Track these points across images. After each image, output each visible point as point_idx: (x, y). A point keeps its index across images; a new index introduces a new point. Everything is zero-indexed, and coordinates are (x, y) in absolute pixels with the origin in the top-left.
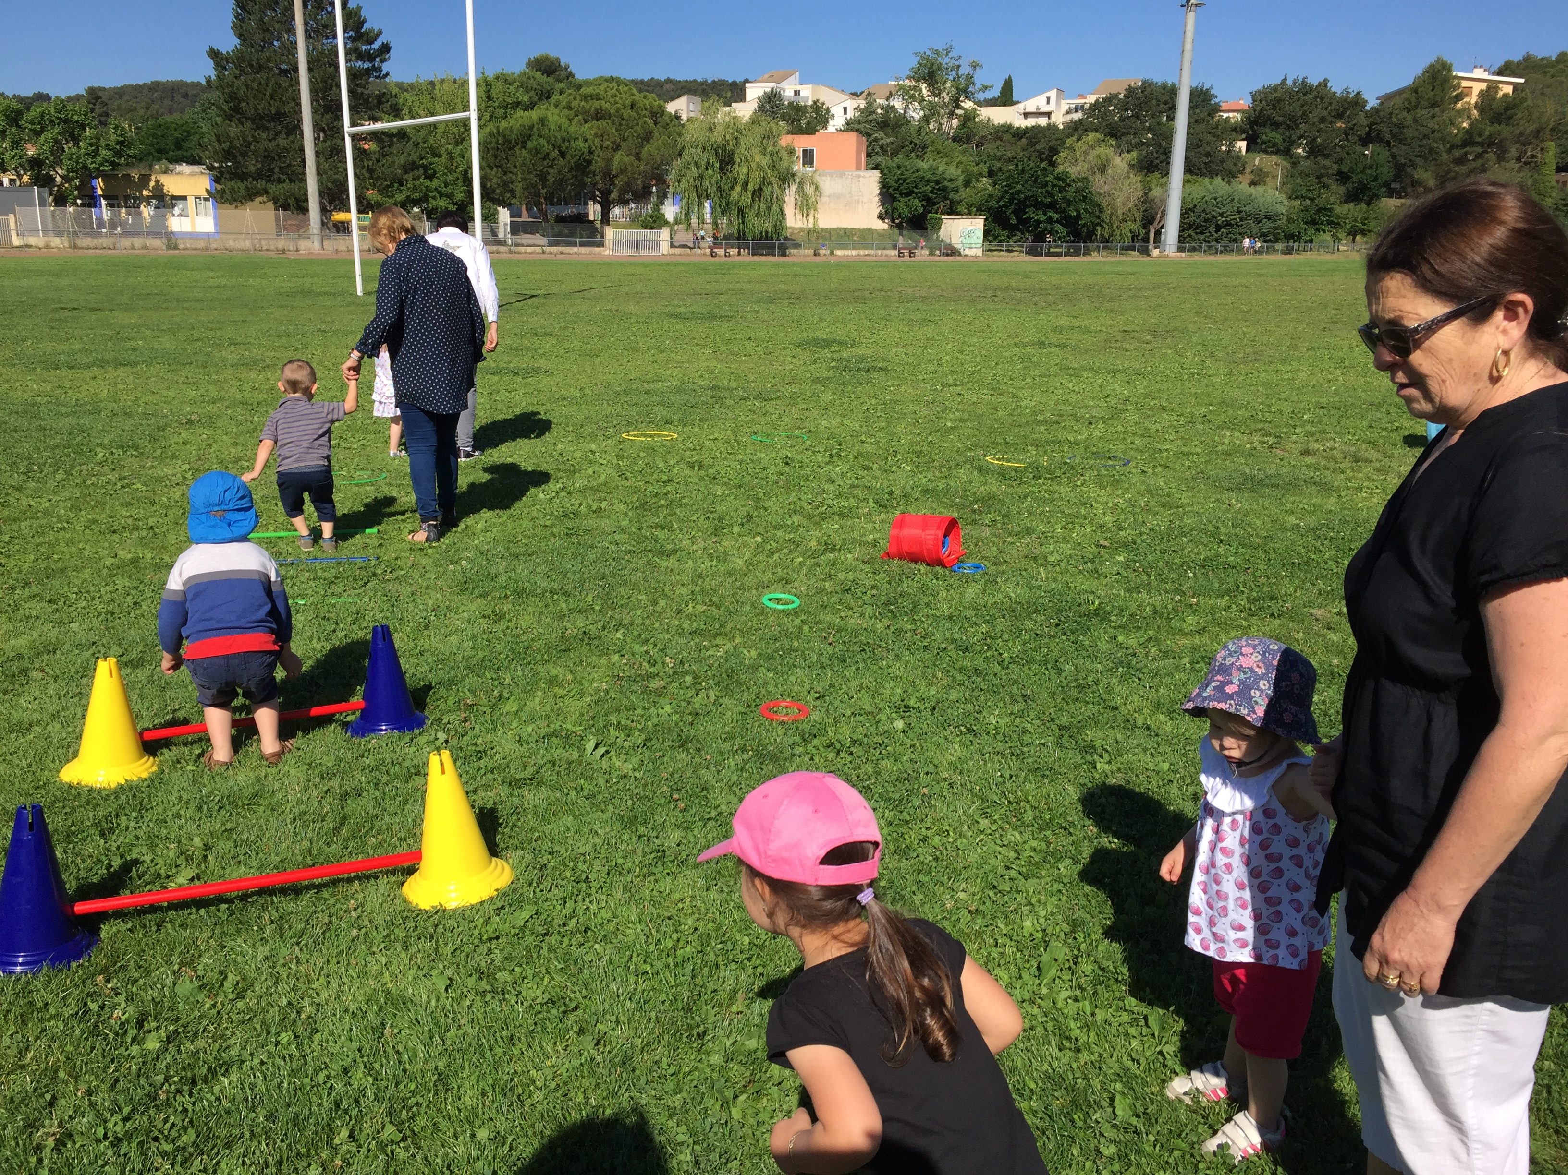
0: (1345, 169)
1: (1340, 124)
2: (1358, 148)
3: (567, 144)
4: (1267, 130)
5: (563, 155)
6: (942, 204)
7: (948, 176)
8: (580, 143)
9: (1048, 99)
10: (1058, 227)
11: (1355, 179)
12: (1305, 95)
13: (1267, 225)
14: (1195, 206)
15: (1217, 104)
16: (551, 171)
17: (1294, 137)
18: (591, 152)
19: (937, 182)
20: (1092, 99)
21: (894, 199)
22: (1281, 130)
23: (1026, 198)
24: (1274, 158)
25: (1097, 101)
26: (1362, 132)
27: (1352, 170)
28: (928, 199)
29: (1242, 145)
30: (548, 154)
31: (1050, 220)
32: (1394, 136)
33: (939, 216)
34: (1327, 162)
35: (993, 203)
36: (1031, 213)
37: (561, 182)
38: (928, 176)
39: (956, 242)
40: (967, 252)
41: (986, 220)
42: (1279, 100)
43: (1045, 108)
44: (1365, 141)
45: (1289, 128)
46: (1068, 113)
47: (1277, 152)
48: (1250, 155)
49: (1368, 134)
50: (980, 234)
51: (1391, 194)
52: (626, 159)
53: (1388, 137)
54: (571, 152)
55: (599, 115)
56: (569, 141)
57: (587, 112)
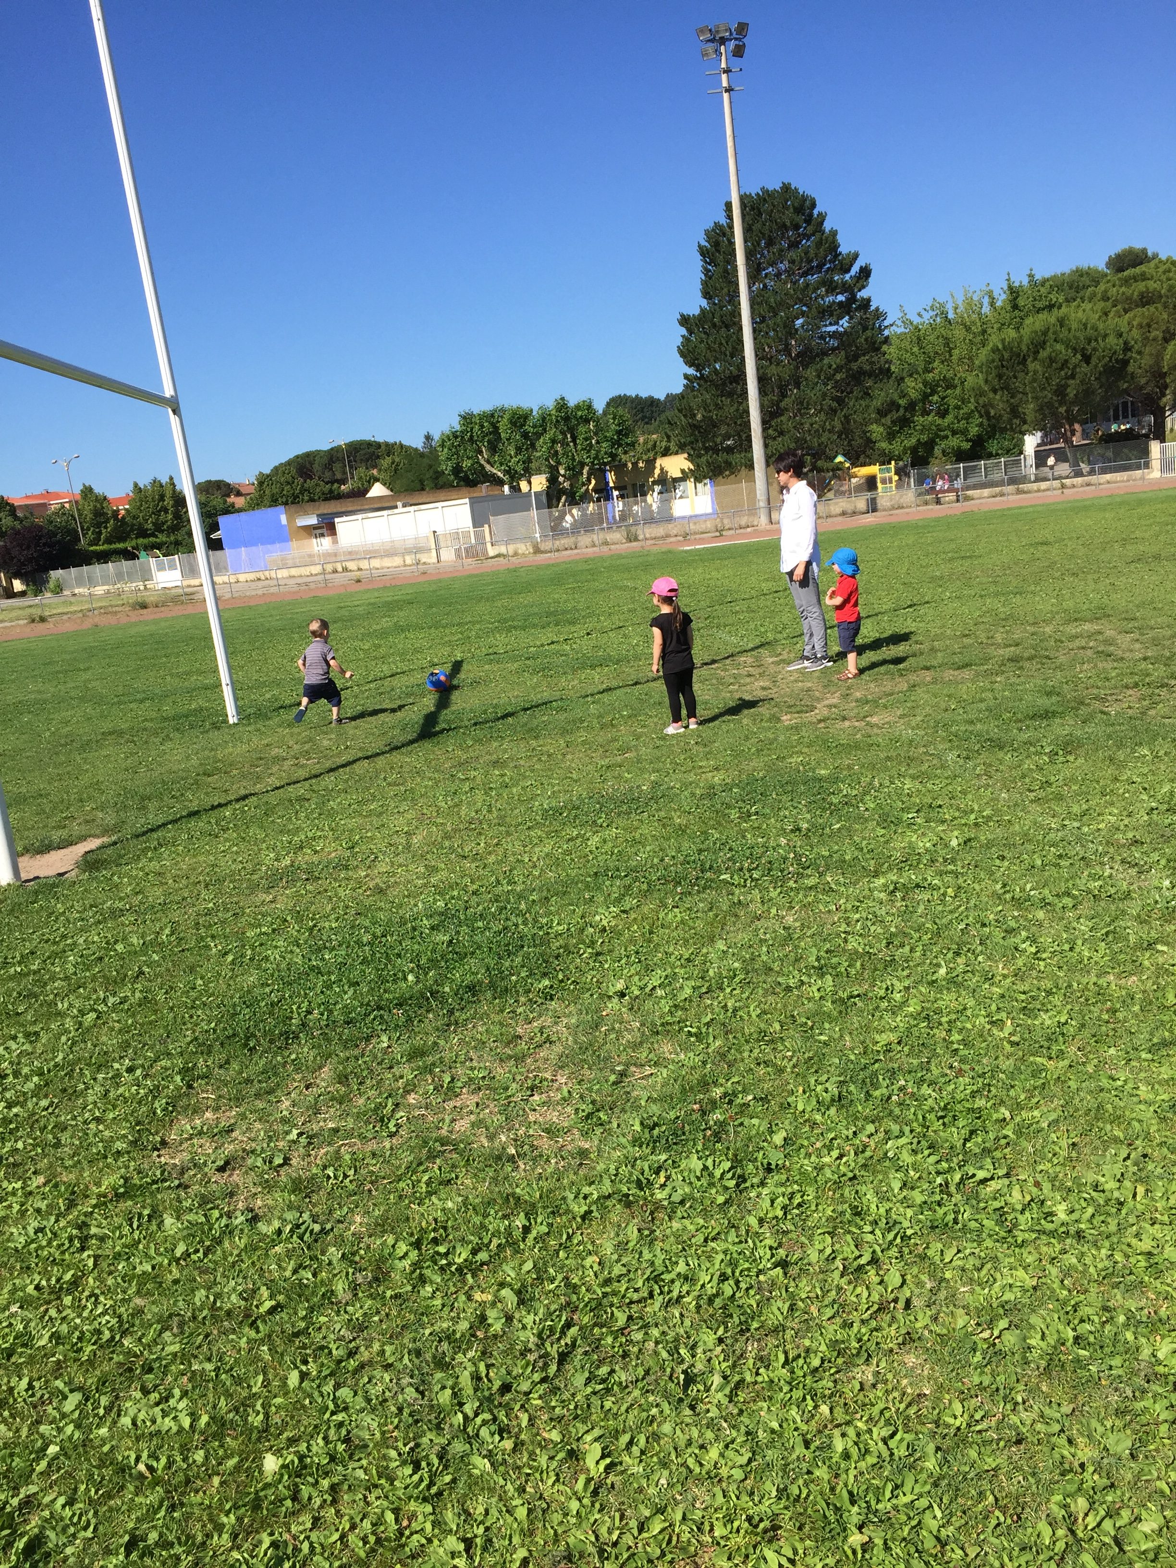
3: (1093, 344)
5: (1087, 359)
8: (1112, 340)
16: (1071, 382)
18: (1127, 348)
30: (1066, 361)
37: (1088, 392)
54: (1099, 353)
55: (1145, 300)
56: (1096, 340)
57: (1129, 299)
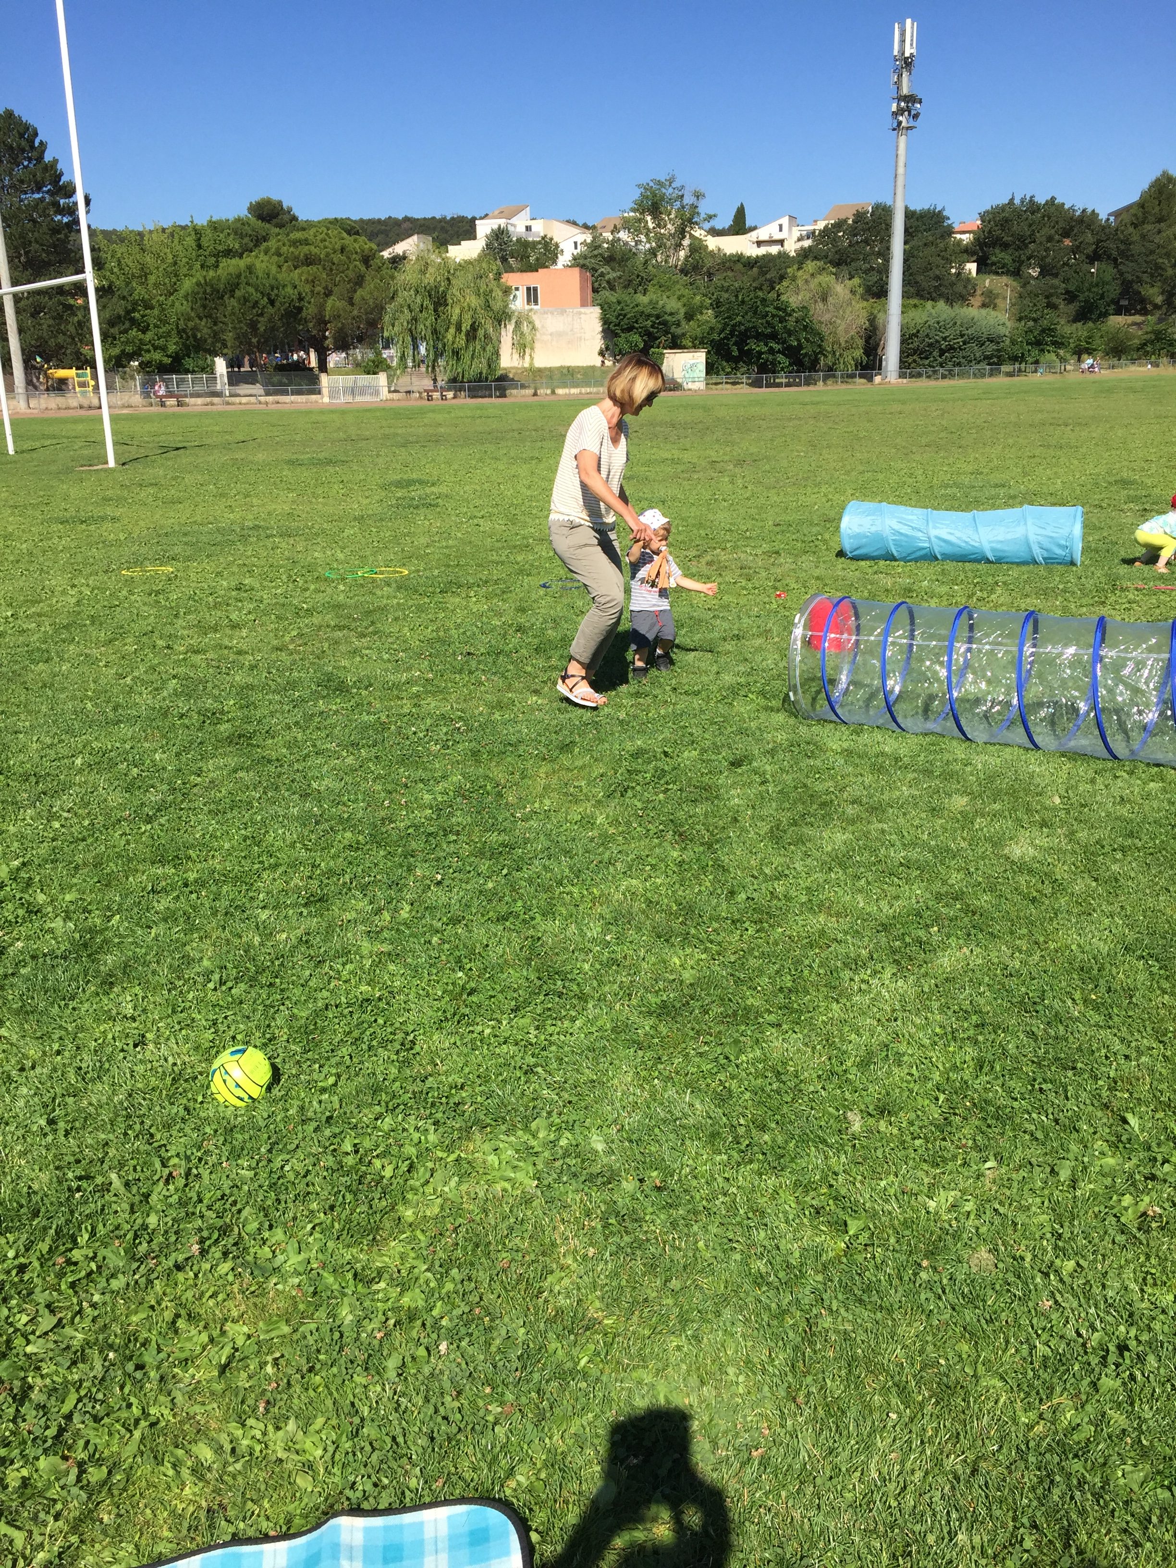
0: (1072, 288)
1: (1067, 242)
2: (1085, 266)
3: (276, 291)
4: (997, 251)
5: (272, 302)
6: (663, 338)
7: (668, 309)
8: (289, 290)
9: (781, 226)
10: (780, 358)
11: (1081, 298)
12: (1033, 213)
13: (990, 348)
14: (918, 331)
15: (950, 226)
16: (262, 319)
17: (1023, 258)
18: (301, 299)
19: (658, 317)
20: (821, 225)
21: (616, 335)
22: (1010, 251)
23: (747, 330)
24: (1005, 279)
25: (826, 227)
26: (1090, 250)
27: (1079, 289)
28: (649, 334)
29: (972, 267)
30: (257, 302)
31: (771, 351)
32: (1122, 254)
33: (660, 350)
34: (1056, 282)
35: (716, 336)
36: (753, 345)
37: (273, 329)
38: (648, 310)
39: (678, 376)
40: (691, 386)
41: (708, 353)
42: (1007, 220)
43: (778, 236)
44: (1093, 259)
45: (1018, 248)
46: (799, 240)
47: (1008, 273)
48: (981, 276)
49: (1095, 251)
50: (702, 367)
51: (1118, 312)
52: (338, 304)
53: (1115, 253)
54: (281, 299)
55: (309, 261)
56: (278, 288)
57: (296, 258)
